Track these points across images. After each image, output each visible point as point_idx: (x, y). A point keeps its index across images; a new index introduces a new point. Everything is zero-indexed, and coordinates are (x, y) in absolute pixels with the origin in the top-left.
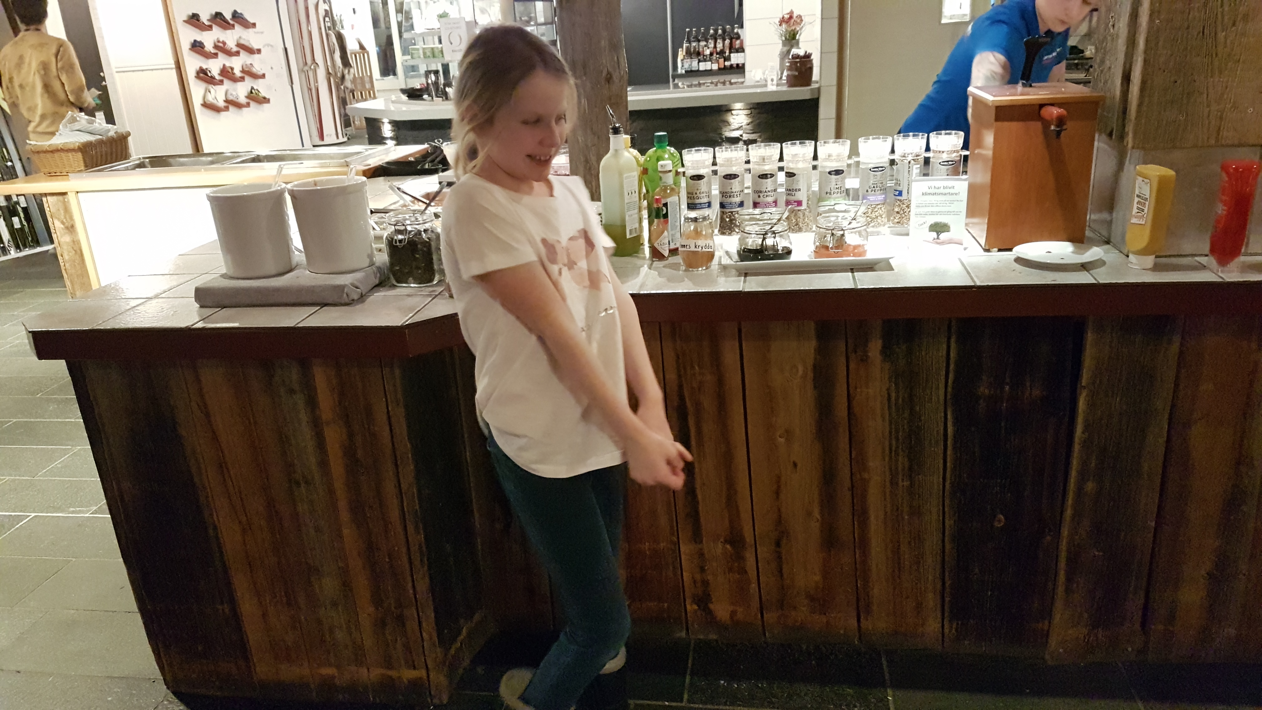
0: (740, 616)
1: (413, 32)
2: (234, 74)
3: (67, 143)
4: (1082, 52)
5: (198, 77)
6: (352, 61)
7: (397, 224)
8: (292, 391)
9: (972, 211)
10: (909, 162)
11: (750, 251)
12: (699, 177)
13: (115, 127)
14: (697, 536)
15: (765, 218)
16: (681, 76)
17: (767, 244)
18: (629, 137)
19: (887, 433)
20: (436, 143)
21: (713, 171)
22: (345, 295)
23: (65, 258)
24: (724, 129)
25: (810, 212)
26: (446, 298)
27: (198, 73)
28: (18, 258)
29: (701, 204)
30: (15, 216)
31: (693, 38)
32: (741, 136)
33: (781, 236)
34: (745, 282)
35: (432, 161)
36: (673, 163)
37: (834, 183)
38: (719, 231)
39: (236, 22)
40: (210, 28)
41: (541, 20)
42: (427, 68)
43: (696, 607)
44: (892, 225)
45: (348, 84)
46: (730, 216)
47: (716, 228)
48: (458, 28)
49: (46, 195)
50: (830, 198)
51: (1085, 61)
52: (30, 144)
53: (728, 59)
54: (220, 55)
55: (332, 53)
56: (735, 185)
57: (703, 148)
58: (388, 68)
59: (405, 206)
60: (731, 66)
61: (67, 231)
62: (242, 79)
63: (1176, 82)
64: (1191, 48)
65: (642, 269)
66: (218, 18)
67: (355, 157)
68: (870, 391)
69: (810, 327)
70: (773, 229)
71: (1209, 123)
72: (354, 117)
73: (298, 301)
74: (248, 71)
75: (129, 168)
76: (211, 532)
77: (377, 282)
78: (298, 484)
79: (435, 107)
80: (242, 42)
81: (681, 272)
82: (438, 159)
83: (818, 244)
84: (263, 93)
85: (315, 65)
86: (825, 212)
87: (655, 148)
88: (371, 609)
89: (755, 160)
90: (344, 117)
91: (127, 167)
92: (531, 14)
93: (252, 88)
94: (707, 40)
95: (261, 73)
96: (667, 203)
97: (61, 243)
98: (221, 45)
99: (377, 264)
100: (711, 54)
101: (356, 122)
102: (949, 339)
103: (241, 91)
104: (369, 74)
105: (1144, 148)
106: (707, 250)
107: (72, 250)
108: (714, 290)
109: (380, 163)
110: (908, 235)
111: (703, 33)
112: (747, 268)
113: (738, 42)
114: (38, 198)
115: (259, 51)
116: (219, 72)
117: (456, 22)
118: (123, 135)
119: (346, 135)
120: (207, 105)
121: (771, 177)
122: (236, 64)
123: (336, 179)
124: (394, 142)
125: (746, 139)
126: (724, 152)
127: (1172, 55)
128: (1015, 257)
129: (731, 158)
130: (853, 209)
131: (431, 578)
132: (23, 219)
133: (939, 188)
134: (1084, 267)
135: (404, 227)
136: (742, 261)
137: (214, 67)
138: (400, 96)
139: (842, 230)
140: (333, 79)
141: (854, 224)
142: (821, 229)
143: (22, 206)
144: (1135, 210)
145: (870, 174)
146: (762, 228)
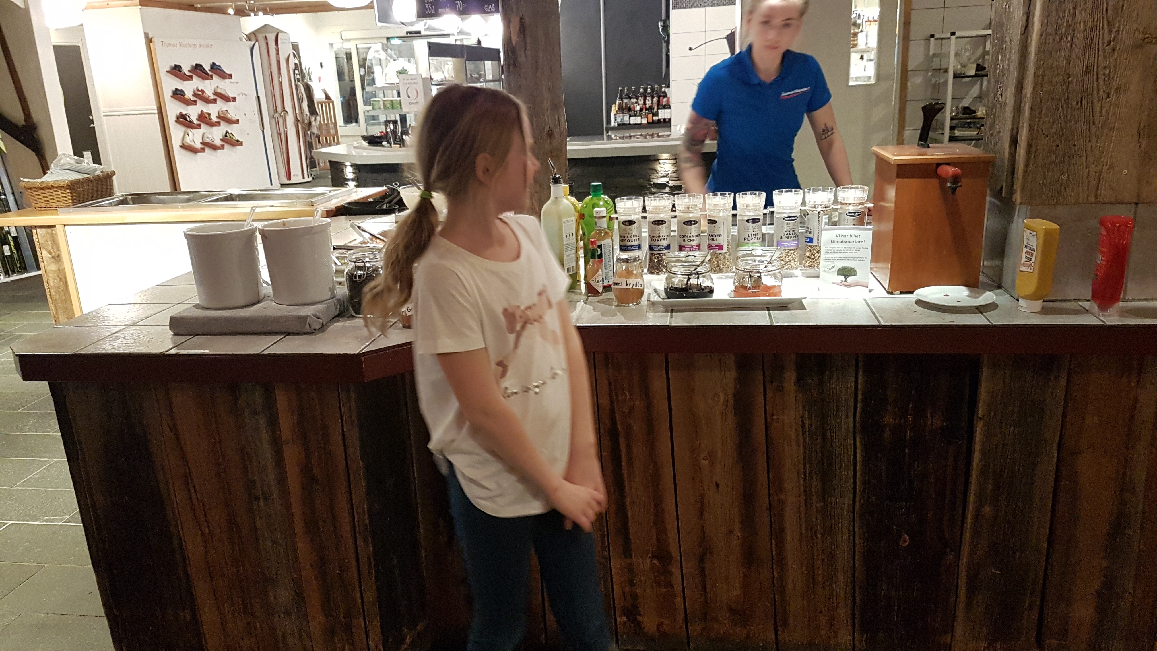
0: (666, 628)
1: (374, 86)
2: (211, 119)
3: (57, 181)
4: (974, 112)
5: (177, 121)
6: (318, 110)
7: (357, 261)
8: (256, 413)
9: (876, 257)
10: (819, 213)
11: (676, 289)
12: (631, 223)
13: (102, 167)
14: (627, 552)
15: (690, 260)
16: (614, 129)
17: (692, 283)
18: (567, 186)
19: (801, 458)
20: (394, 186)
21: (642, 218)
22: (307, 325)
23: (50, 283)
24: (652, 176)
25: (730, 255)
26: (400, 328)
27: (178, 118)
28: (7, 282)
29: (632, 246)
30: (6, 244)
31: (625, 96)
32: (668, 182)
33: (704, 277)
34: (671, 317)
35: (390, 202)
36: (607, 210)
37: (752, 230)
38: (648, 270)
39: (214, 73)
40: (190, 78)
41: (490, 77)
42: (386, 118)
43: (625, 619)
44: (803, 268)
45: (315, 130)
46: (658, 258)
47: (646, 268)
48: (415, 83)
49: (36, 227)
50: (748, 243)
51: (977, 121)
52: (24, 181)
53: (657, 114)
54: (199, 102)
55: (300, 102)
56: (663, 230)
57: (634, 197)
58: (351, 116)
59: (364, 243)
60: (659, 120)
61: (52, 260)
62: (218, 124)
63: (1058, 146)
64: (1071, 116)
65: (578, 303)
66: (198, 69)
67: (319, 198)
68: (786, 418)
69: (731, 359)
70: (697, 270)
71: (1089, 182)
72: (319, 161)
73: (266, 330)
74: (223, 117)
75: (113, 204)
76: (176, 543)
77: (337, 313)
78: (257, 499)
79: (392, 153)
80: (219, 91)
81: (613, 307)
82: (395, 200)
83: (737, 284)
84: (237, 137)
85: (285, 112)
86: (744, 256)
87: (591, 196)
88: (321, 618)
89: (681, 208)
90: (310, 159)
91: (111, 203)
92: (480, 71)
93: (227, 132)
94: (637, 98)
95: (235, 118)
96: (601, 245)
97: (47, 271)
98: (200, 93)
99: (337, 297)
100: (641, 110)
101: (321, 164)
102: (857, 371)
103: (216, 134)
104: (333, 121)
105: (1030, 204)
106: (637, 287)
107: (57, 277)
108: (644, 324)
109: (343, 203)
110: (818, 277)
111: (634, 91)
112: (672, 304)
113: (665, 99)
114: (29, 231)
115: (234, 99)
116: (197, 117)
117: (413, 78)
118: (108, 174)
119: (311, 175)
120: (186, 147)
121: (695, 224)
122: (213, 110)
123: (303, 220)
124: (355, 183)
125: (672, 185)
126: (653, 201)
127: (1053, 122)
128: (915, 299)
129: (659, 206)
130: (769, 254)
131: (378, 590)
132: (13, 247)
133: (846, 236)
134: (980, 309)
135: (363, 264)
136: (669, 298)
137: (193, 112)
138: (361, 143)
139: (759, 272)
140: (301, 124)
141: (770, 268)
142: (740, 272)
143: (13, 235)
144: (1024, 259)
145: (783, 222)
146: (687, 269)
